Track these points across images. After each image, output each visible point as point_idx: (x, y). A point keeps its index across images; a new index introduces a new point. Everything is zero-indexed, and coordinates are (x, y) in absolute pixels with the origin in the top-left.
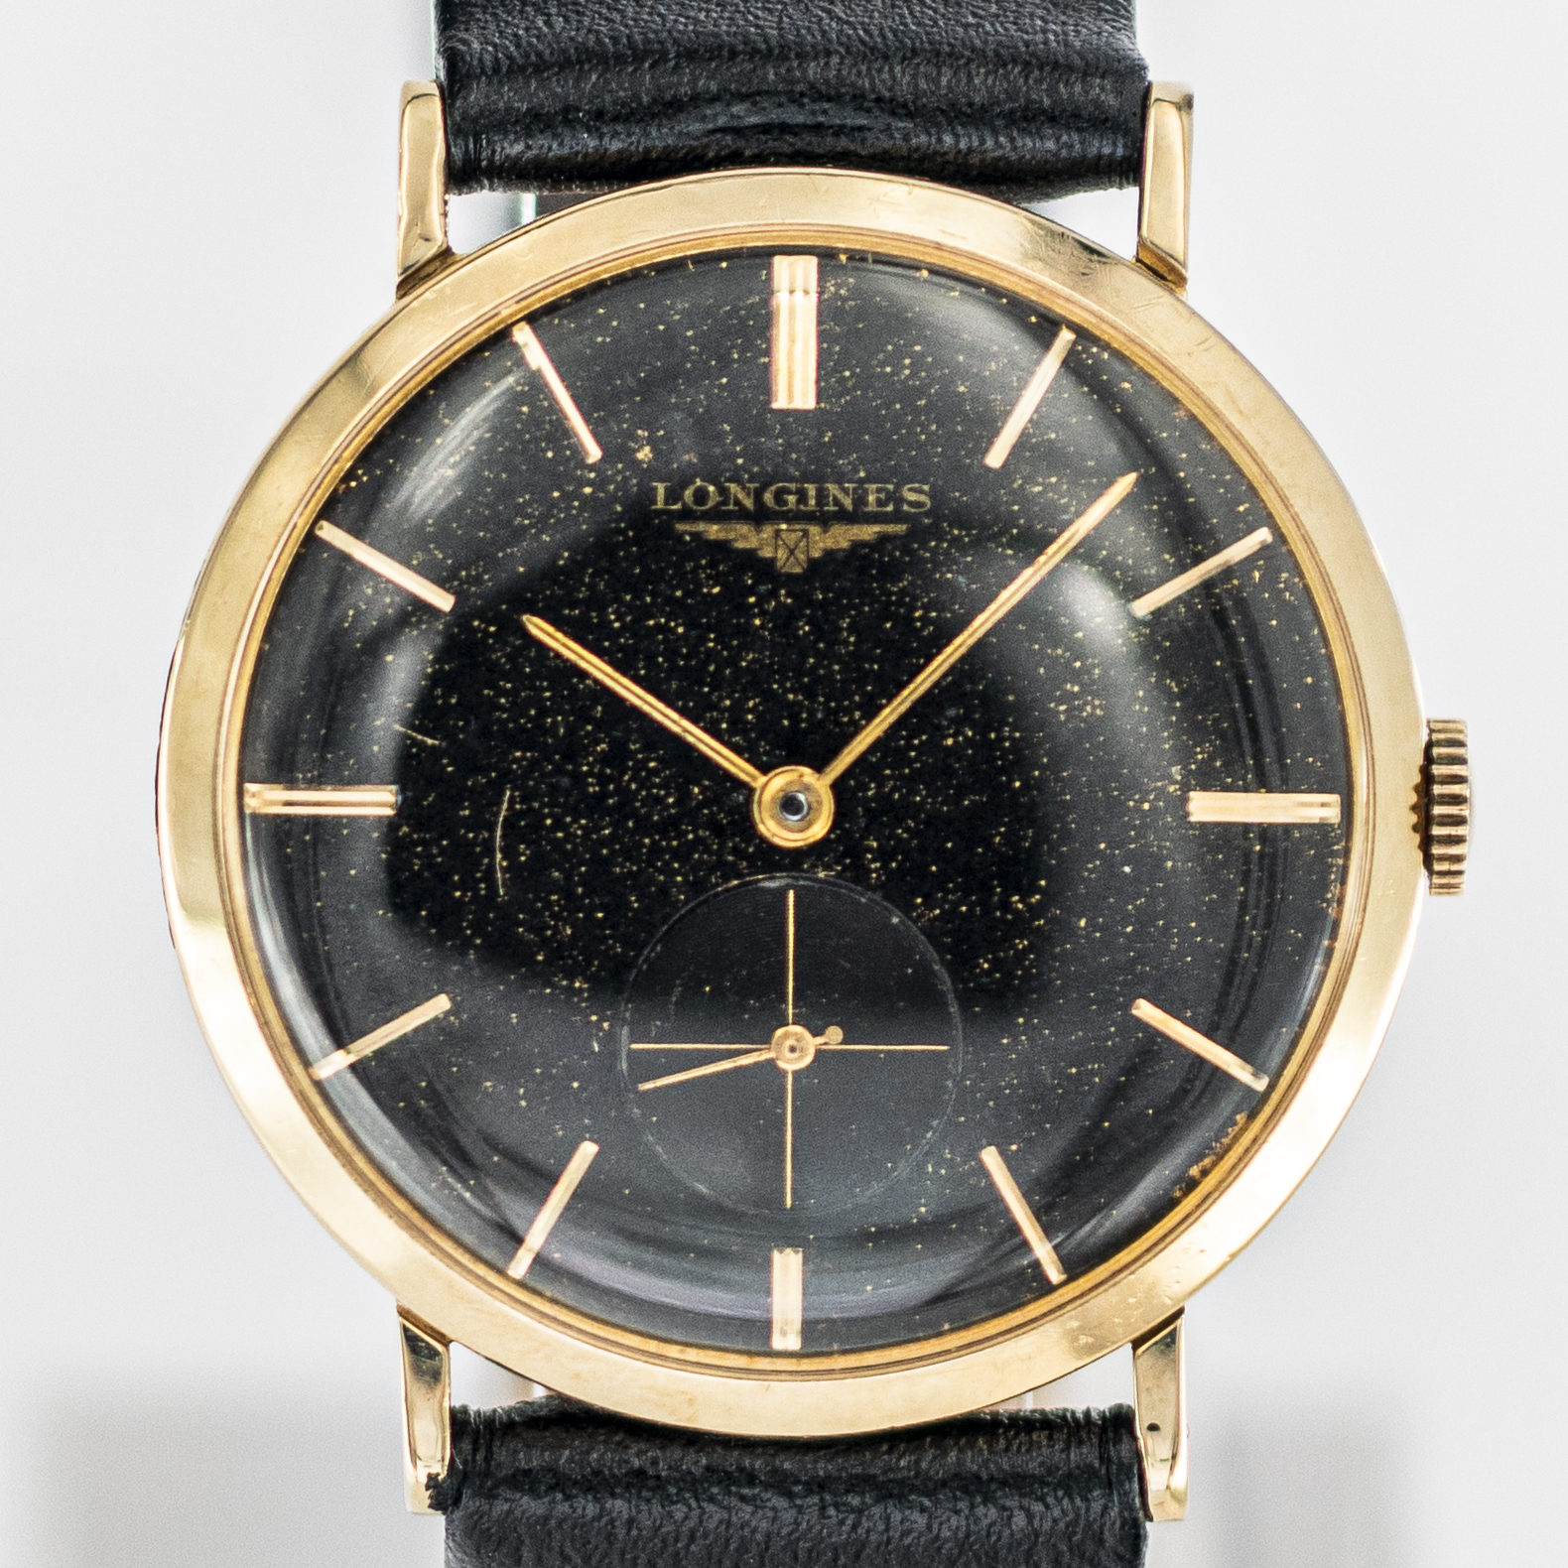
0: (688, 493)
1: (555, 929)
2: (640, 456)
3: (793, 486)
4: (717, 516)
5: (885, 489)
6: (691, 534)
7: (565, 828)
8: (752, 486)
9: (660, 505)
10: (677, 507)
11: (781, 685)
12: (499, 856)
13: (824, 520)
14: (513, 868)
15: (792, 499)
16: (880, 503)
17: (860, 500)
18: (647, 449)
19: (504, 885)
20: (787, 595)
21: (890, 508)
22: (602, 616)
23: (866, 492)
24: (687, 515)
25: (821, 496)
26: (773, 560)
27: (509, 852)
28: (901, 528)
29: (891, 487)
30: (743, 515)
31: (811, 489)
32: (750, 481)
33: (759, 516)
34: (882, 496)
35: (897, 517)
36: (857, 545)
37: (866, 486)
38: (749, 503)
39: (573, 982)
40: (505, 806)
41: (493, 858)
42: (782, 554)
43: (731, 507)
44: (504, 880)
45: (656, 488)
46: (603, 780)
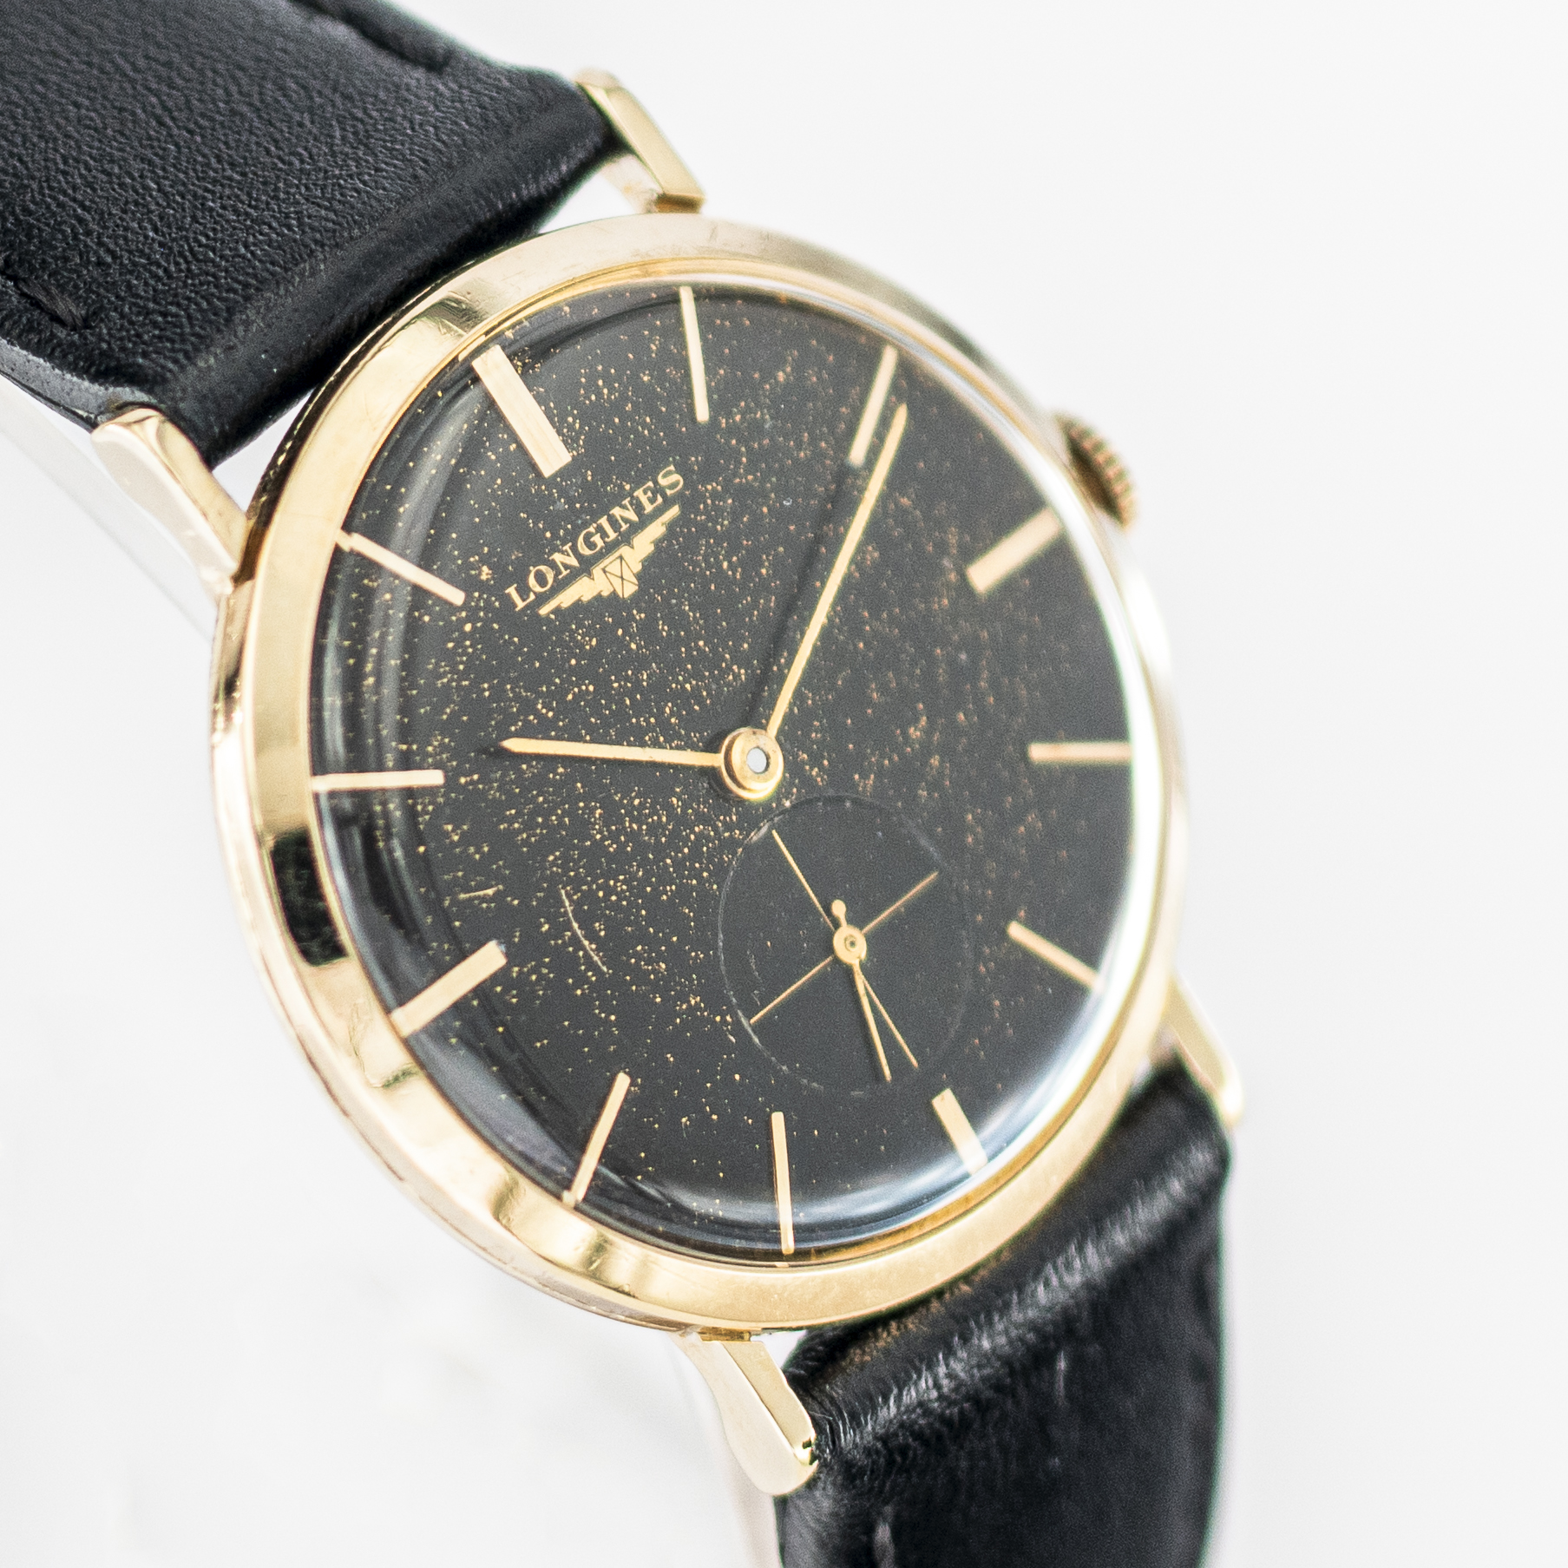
0: (532, 581)
1: (654, 971)
2: (484, 577)
3: (592, 529)
4: (561, 585)
5: (649, 488)
6: (552, 612)
7: (612, 891)
8: (567, 547)
9: (520, 604)
10: (532, 597)
11: (677, 682)
12: (586, 943)
13: (626, 539)
14: (601, 946)
15: (597, 539)
16: (652, 501)
17: (639, 508)
18: (485, 569)
19: (604, 963)
20: (639, 612)
21: (660, 500)
22: (537, 714)
23: (637, 498)
24: (542, 599)
25: (613, 522)
26: (614, 592)
27: (592, 936)
28: (675, 511)
29: (650, 484)
30: (574, 575)
31: (603, 521)
32: (563, 545)
33: (585, 567)
34: (650, 494)
35: (668, 503)
36: (658, 543)
37: (635, 494)
38: (573, 562)
39: (689, 1002)
40: (567, 903)
41: (583, 948)
42: (617, 583)
43: (565, 573)
44: (601, 959)
45: (509, 595)
46: (614, 837)
